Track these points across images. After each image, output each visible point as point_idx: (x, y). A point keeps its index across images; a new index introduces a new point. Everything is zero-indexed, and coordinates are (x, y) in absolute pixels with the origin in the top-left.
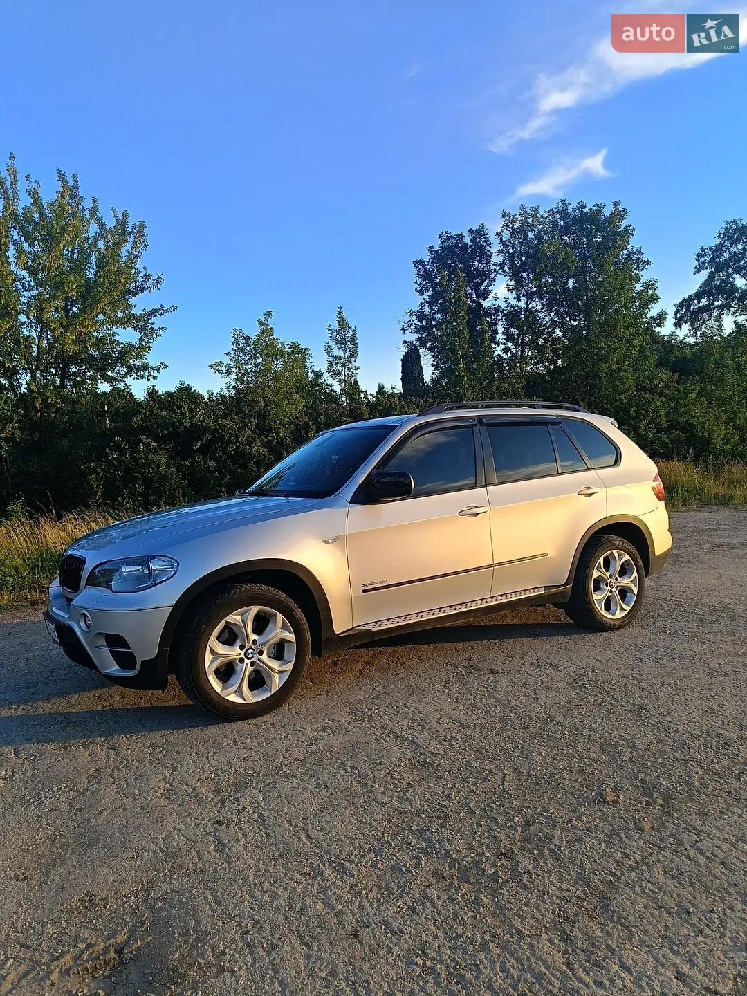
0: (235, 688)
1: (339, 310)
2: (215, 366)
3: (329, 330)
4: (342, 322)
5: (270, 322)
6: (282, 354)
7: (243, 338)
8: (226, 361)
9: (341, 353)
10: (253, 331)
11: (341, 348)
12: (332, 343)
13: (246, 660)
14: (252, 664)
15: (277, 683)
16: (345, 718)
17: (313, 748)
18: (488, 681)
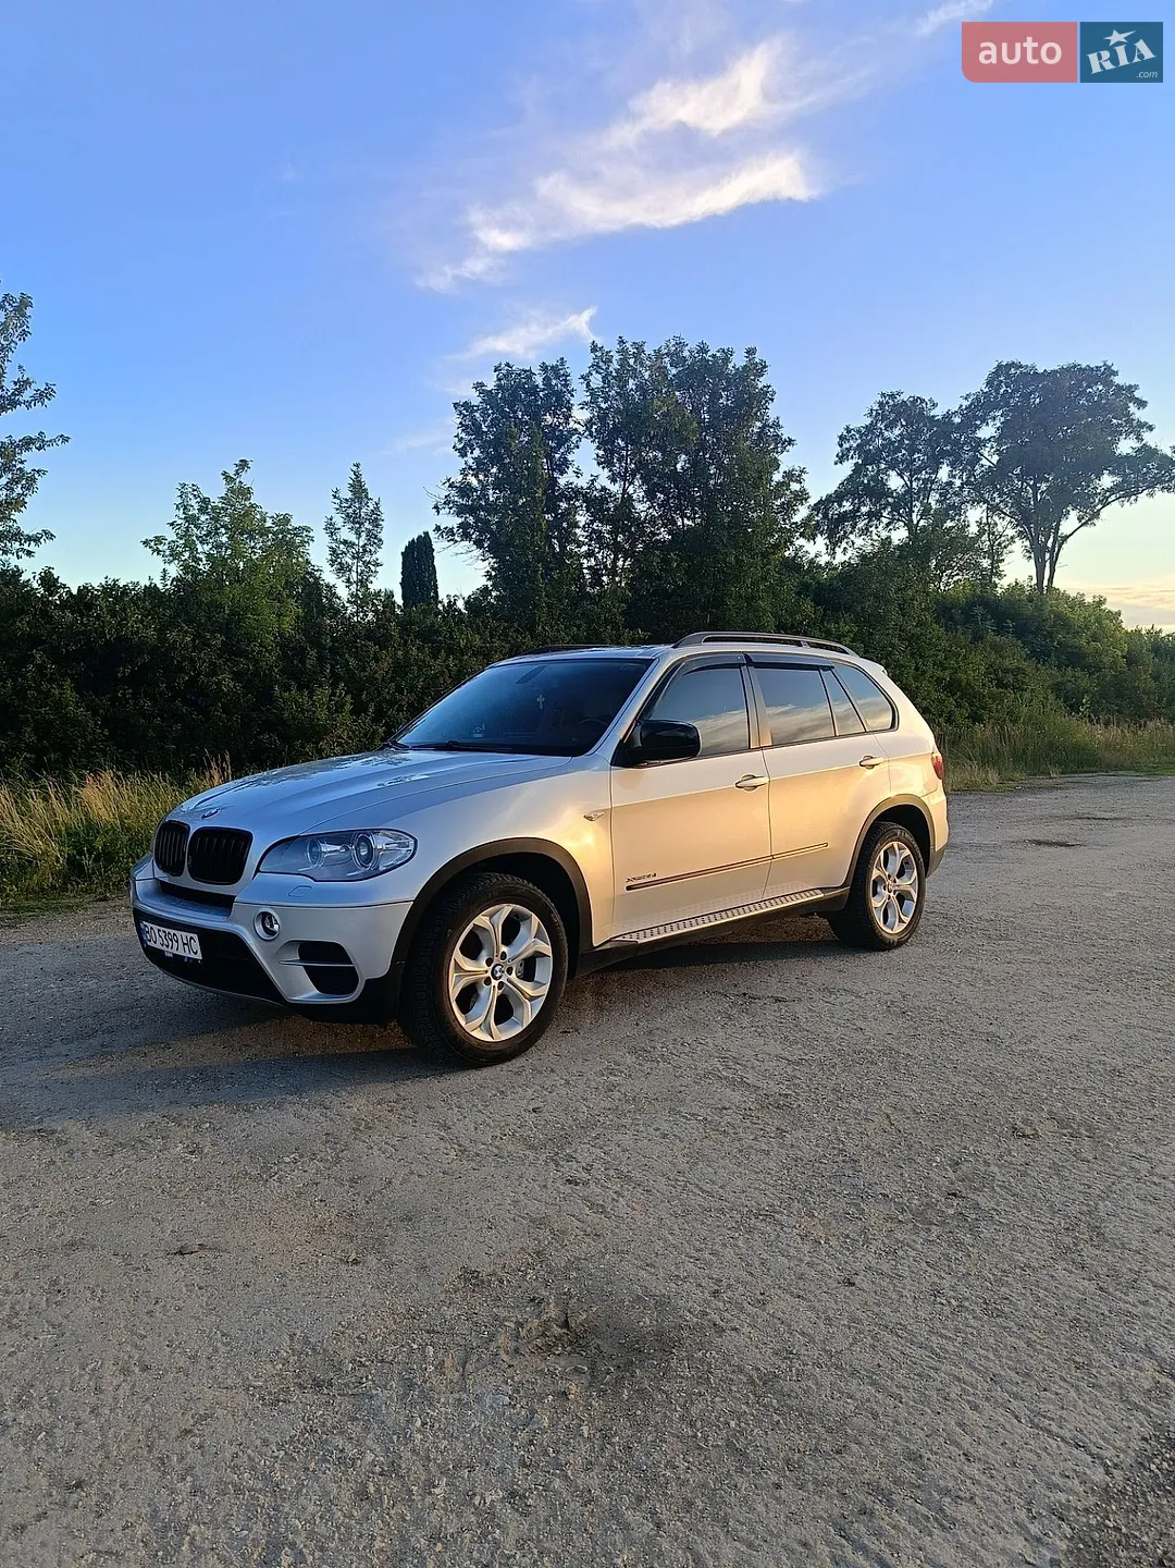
0: (482, 1018)
1: (355, 468)
2: (154, 544)
3: (335, 497)
4: (358, 489)
5: (246, 479)
6: (264, 532)
7: (198, 500)
8: (171, 535)
9: (352, 537)
10: (216, 492)
11: (352, 529)
12: (339, 520)
13: (493, 980)
14: (501, 985)
15: (529, 1014)
16: (630, 1059)
17: (616, 1095)
18: (780, 1010)
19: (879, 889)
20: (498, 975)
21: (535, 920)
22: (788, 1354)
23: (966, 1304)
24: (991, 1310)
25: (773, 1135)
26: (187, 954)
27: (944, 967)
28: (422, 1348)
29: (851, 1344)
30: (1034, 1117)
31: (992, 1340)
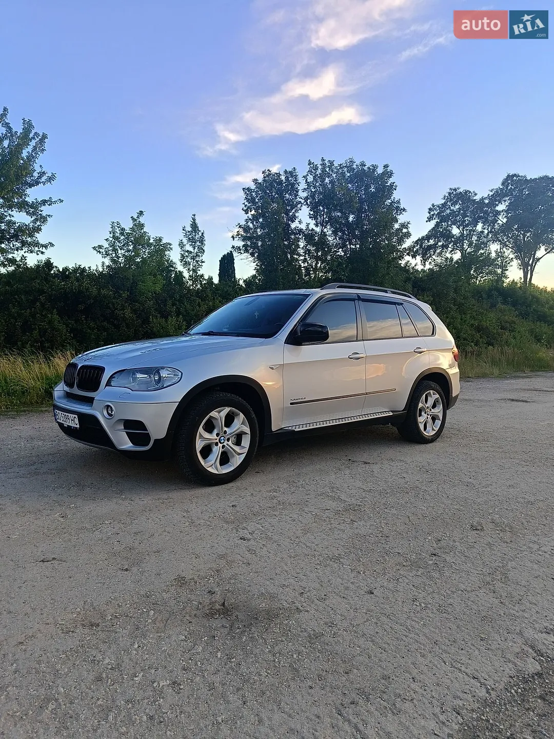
0: (213, 462)
1: (193, 217)
2: (98, 249)
3: (184, 230)
4: (194, 226)
5: (142, 220)
6: (149, 245)
7: (120, 229)
8: (106, 245)
9: (191, 249)
10: (128, 225)
11: (191, 245)
12: (185, 241)
13: (219, 444)
14: (223, 447)
15: (237, 461)
16: (285, 486)
17: (275, 501)
18: (366, 467)
19: (422, 414)
20: (222, 441)
21: (242, 416)
22: (331, 625)
23: (429, 606)
24: (441, 609)
25: (348, 523)
26: (73, 425)
27: (452, 452)
28: (148, 612)
29: (365, 622)
30: (483, 522)
31: (439, 624)
